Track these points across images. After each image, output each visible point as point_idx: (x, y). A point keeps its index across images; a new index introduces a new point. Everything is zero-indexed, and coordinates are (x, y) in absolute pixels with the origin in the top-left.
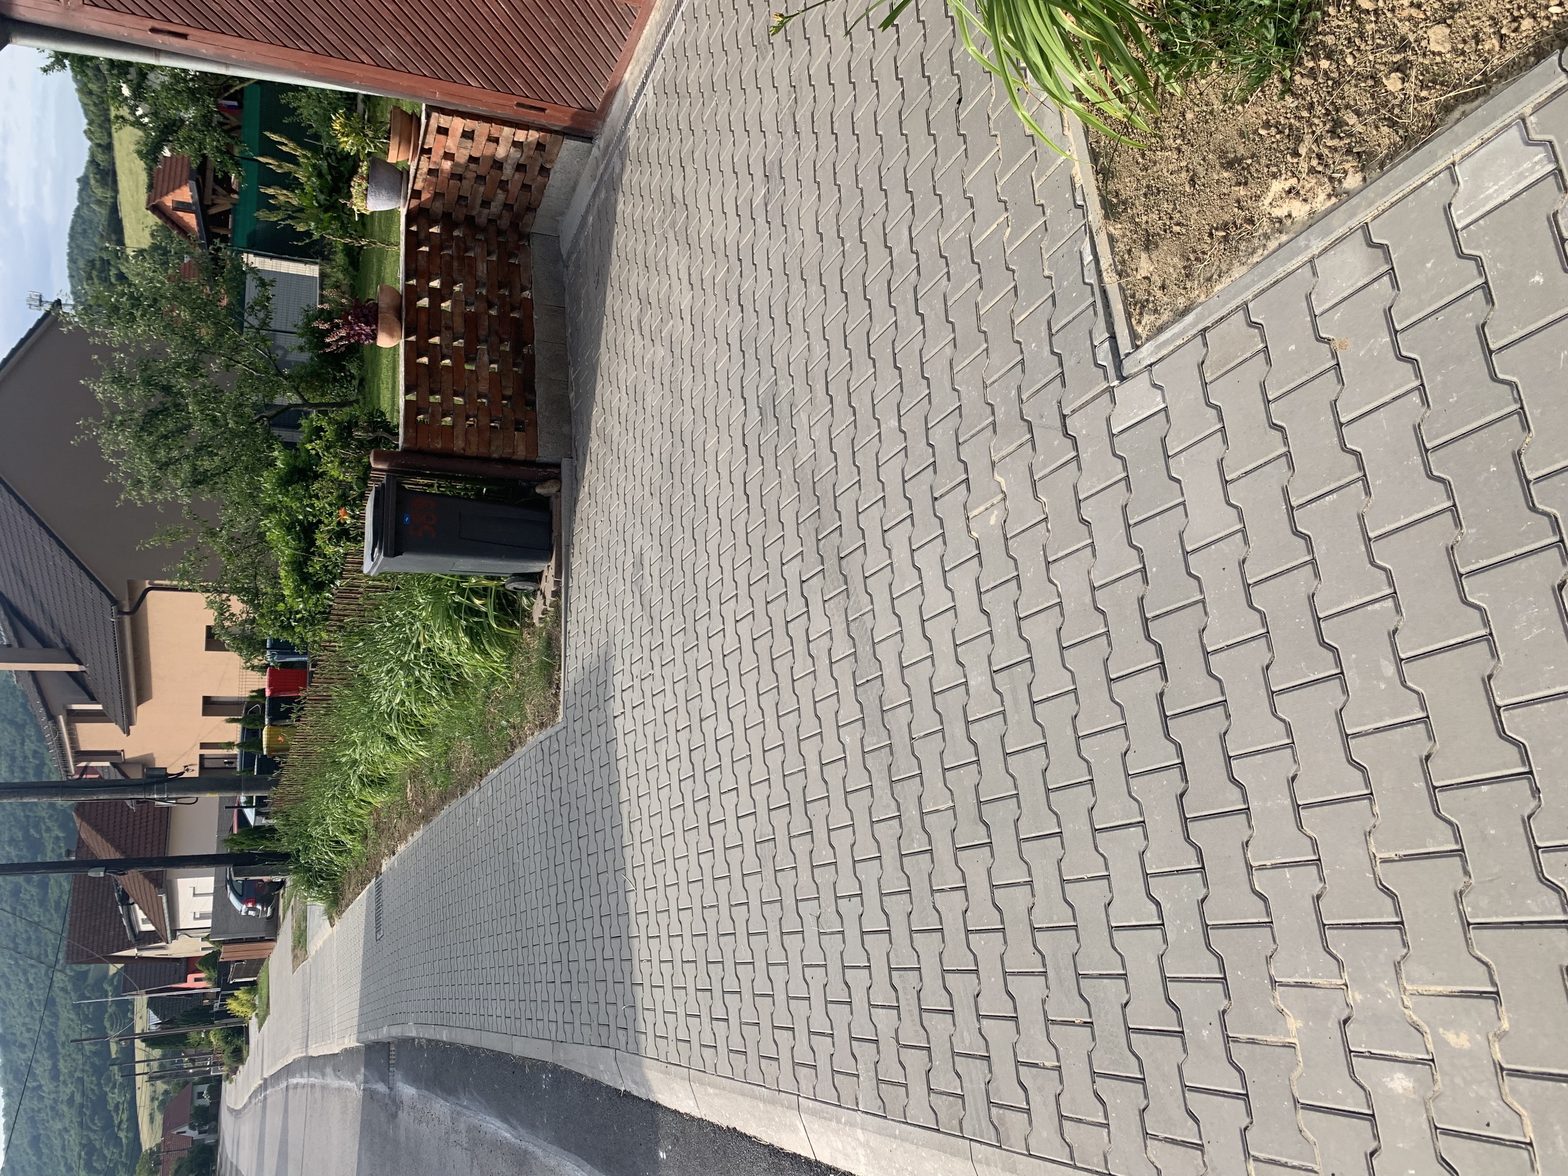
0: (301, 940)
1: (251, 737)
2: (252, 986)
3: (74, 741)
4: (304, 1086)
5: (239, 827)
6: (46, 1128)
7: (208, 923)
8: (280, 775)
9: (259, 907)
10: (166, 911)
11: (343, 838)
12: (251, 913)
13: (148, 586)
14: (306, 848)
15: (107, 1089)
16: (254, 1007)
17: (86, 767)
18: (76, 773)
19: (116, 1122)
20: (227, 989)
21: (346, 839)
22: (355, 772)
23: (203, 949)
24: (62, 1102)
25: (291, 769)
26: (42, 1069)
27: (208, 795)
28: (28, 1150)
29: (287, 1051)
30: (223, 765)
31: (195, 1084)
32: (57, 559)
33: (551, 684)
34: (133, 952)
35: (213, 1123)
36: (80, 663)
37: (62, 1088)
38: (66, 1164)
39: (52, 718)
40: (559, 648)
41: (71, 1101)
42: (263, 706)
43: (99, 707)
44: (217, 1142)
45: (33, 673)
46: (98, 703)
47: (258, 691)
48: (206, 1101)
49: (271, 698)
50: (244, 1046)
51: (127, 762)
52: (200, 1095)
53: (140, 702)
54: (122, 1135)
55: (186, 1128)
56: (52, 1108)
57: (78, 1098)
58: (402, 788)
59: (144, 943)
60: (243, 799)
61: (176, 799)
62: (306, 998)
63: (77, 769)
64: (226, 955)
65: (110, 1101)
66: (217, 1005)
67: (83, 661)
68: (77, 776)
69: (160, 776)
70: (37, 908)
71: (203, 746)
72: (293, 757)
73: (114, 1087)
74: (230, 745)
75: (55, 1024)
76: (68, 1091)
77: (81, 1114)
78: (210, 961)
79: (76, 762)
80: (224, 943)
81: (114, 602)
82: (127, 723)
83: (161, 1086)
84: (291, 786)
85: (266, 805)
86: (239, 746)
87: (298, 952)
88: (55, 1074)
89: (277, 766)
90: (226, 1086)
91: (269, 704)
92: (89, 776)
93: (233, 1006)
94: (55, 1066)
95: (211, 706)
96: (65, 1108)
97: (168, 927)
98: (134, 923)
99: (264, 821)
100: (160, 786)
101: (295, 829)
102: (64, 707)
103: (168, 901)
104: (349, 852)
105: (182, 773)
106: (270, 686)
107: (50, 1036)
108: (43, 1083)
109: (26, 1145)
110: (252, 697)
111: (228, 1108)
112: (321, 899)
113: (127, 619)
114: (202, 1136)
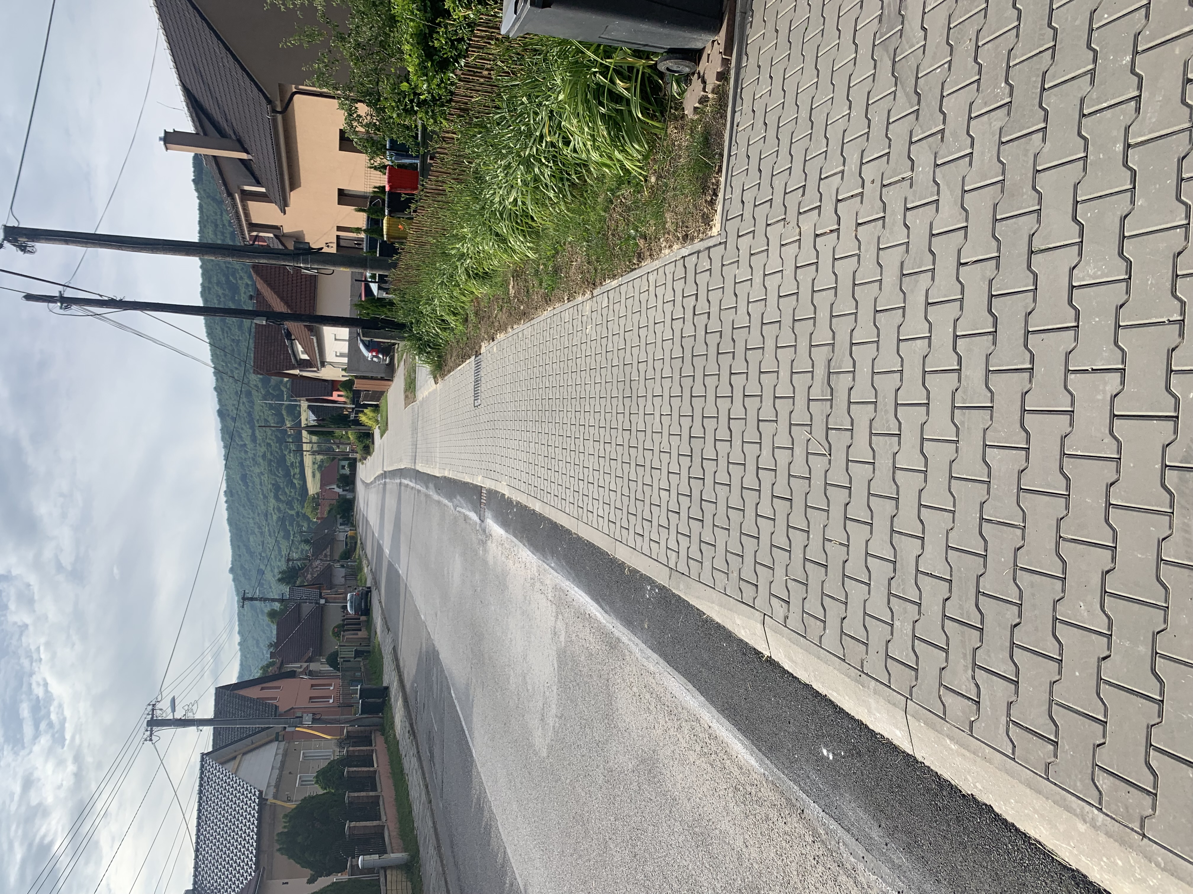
0: (411, 386)
1: (374, 225)
2: (376, 408)
3: (247, 215)
4: (412, 488)
5: (366, 296)
6: (250, 471)
7: (345, 360)
8: (398, 259)
9: (381, 356)
10: (316, 349)
11: (446, 317)
12: (375, 359)
13: (294, 90)
14: (418, 322)
15: (286, 453)
16: (377, 421)
17: (257, 236)
18: (250, 240)
19: (292, 474)
20: (360, 407)
21: (450, 319)
22: (462, 263)
23: (343, 376)
24: (259, 456)
25: (408, 255)
26: (246, 433)
27: (342, 269)
28: (240, 482)
29: (401, 460)
30: (353, 245)
31: (340, 460)
32: (225, 61)
33: (704, 189)
34: (296, 372)
35: (352, 486)
36: (248, 153)
37: (258, 447)
38: (263, 494)
39: (230, 195)
40: (721, 145)
41: (264, 456)
42: (384, 201)
43: (263, 190)
44: (354, 498)
45: (215, 157)
46: (263, 187)
47: (378, 188)
48: (347, 471)
49: (390, 193)
50: (371, 444)
51: (284, 235)
52: (343, 467)
53: (292, 189)
54: (295, 481)
55: (335, 486)
56: (253, 460)
57: (269, 456)
58: (505, 284)
59: (304, 367)
60: (368, 274)
61: (317, 269)
62: (415, 430)
63: (250, 236)
64: (358, 386)
65: (288, 460)
66: (352, 416)
67: (250, 151)
68: (251, 243)
69: (305, 249)
70: (237, 330)
71: (339, 229)
72: (409, 245)
73: (290, 452)
74: (358, 230)
75: (252, 407)
76: (263, 451)
77: (270, 465)
78: (347, 385)
79: (250, 231)
80: (356, 377)
81: (269, 101)
82: (284, 205)
83: (319, 457)
84: (407, 269)
85: (386, 282)
86: (365, 231)
87: (408, 393)
88: (254, 439)
89: (395, 251)
90: (359, 465)
91: (389, 198)
92: (261, 243)
93: (363, 418)
94: (253, 434)
95: (344, 197)
96: (260, 460)
97: (318, 360)
98: (296, 353)
99: (384, 295)
100: (305, 257)
101: (410, 306)
102: (239, 187)
103: (317, 342)
104: (453, 330)
105: (322, 248)
106: (389, 182)
107: (250, 414)
108: (247, 443)
109: (238, 479)
110: (374, 192)
111: (361, 479)
112: (429, 363)
113: (279, 117)
114: (345, 493)
